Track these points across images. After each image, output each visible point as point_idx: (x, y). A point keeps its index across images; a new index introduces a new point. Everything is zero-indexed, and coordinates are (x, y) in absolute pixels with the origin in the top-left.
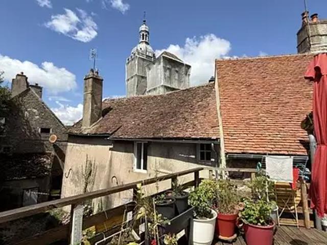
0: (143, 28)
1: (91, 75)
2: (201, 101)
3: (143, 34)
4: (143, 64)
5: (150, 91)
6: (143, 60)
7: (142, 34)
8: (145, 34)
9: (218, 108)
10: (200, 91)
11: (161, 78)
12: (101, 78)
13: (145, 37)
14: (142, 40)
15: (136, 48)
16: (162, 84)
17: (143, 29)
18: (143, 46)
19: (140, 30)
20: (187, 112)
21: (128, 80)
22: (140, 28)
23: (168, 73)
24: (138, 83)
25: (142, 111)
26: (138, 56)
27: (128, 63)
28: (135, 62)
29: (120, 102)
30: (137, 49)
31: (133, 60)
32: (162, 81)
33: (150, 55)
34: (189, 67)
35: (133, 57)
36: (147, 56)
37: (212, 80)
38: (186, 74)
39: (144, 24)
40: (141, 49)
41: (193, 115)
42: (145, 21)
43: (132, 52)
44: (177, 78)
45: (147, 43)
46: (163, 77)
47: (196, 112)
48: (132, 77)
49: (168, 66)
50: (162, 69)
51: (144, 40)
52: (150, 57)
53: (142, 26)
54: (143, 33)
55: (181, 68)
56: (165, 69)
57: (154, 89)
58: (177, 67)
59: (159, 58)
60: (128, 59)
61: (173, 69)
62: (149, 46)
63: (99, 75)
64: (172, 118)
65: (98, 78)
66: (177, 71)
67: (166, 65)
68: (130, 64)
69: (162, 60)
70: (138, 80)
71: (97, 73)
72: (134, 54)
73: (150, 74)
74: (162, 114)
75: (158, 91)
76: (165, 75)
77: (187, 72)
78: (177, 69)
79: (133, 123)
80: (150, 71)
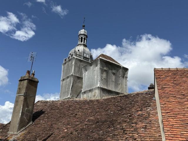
0: (82, 31)
1: (27, 76)
2: (141, 110)
3: (82, 38)
4: (80, 65)
5: (85, 92)
6: (81, 61)
7: (80, 37)
8: (83, 37)
9: (160, 121)
10: (139, 99)
11: (97, 80)
12: (36, 80)
13: (83, 39)
14: (80, 43)
15: (74, 49)
16: (99, 85)
17: (81, 33)
18: (81, 48)
19: (79, 34)
20: (126, 121)
21: (64, 80)
22: (80, 32)
23: (104, 75)
24: (73, 83)
25: (77, 116)
26: (75, 57)
27: (65, 63)
28: (72, 63)
29: (53, 105)
30: (75, 51)
31: (70, 60)
32: (99, 83)
33: (88, 56)
34: (126, 70)
35: (70, 58)
36: (84, 57)
37: (152, 87)
38: (123, 77)
39: (84, 28)
40: (79, 50)
41: (133, 127)
42: (84, 26)
43: (70, 53)
44: (114, 80)
45: (85, 46)
46: (99, 78)
47: (136, 123)
48: (68, 77)
49: (105, 68)
50: (99, 71)
51: (83, 43)
52: (87, 58)
53: (82, 30)
54: (82, 36)
55: (118, 71)
56: (102, 71)
57: (90, 91)
58: (114, 69)
59: (96, 61)
60: (65, 60)
61: (110, 71)
62: (86, 48)
63: (35, 77)
64: (109, 127)
65: (34, 80)
66: (114, 74)
67: (103, 67)
68: (67, 64)
69: (99, 62)
70: (74, 81)
71: (34, 74)
72: (72, 55)
73: (86, 75)
74: (98, 122)
75: (93, 93)
76: (102, 77)
77: (124, 75)
78: (114, 71)
79: (66, 130)
80: (87, 72)
